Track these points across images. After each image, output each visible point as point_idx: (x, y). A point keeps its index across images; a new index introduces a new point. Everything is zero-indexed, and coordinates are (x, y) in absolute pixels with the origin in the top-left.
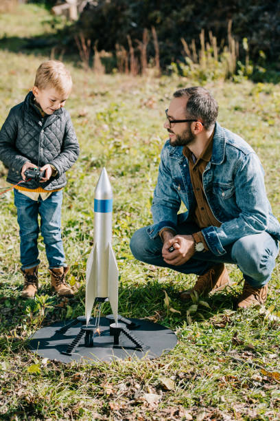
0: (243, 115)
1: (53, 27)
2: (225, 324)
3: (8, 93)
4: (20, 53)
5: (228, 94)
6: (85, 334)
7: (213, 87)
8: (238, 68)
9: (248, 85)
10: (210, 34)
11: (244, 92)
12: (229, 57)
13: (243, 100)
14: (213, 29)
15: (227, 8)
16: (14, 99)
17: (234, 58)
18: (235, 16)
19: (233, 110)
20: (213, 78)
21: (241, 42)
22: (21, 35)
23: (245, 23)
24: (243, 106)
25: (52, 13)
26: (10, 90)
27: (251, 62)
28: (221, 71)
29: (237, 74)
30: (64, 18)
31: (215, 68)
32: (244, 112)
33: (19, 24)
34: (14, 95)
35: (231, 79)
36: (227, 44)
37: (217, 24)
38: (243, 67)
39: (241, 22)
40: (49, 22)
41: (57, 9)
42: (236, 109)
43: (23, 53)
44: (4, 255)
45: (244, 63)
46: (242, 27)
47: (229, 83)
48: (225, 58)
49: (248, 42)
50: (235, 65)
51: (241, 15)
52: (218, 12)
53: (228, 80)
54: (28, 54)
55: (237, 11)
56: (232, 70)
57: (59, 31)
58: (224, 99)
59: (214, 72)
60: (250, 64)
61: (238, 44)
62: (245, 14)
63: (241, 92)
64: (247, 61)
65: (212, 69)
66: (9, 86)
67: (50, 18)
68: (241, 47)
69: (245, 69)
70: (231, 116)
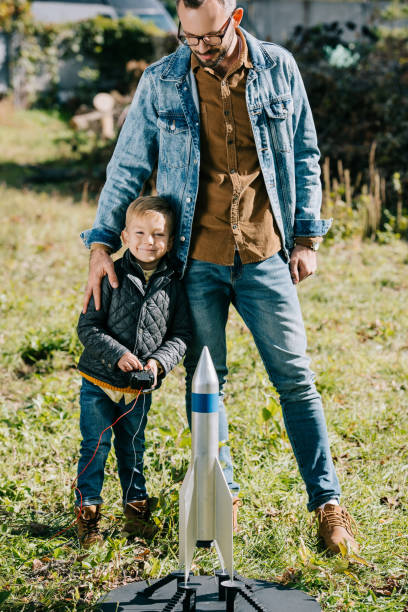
0: (396, 293)
1: (75, 148)
2: (391, 590)
3: (10, 251)
4: (26, 189)
5: (370, 261)
6: (184, 595)
7: (344, 249)
8: (384, 220)
9: (399, 247)
10: (340, 165)
11: (396, 259)
12: (370, 202)
13: (395, 270)
14: (342, 156)
15: (366, 124)
16: (21, 261)
17: (379, 203)
18: (379, 138)
19: (379, 286)
20: (344, 235)
21: (389, 179)
22: (22, 161)
23: (395, 149)
24: (394, 279)
25: (73, 127)
26: (14, 248)
27: (405, 211)
28: (357, 225)
29: (383, 229)
30: (91, 134)
31: (348, 218)
32: (398, 289)
33: (17, 142)
34: (20, 254)
35: (373, 237)
36: (367, 181)
37: (349, 149)
38: (393, 219)
39: (389, 146)
40: (68, 141)
41: (81, 121)
42: (384, 284)
43: (31, 189)
44: (42, 488)
45: (395, 213)
46: (390, 155)
47: (369, 244)
48: (363, 203)
49: (401, 179)
50: (379, 215)
51: (389, 136)
52: (352, 131)
53: (368, 240)
54: (38, 192)
55: (382, 129)
56: (374, 223)
57: (85, 156)
58: (363, 267)
59: (345, 226)
60: (403, 214)
61: (384, 182)
62: (395, 134)
63: (389, 258)
64: (400, 209)
65: (343, 222)
66: (12, 241)
67: (68, 134)
68: (390, 188)
69: (396, 222)
70: (376, 294)
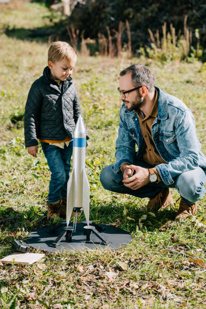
0: (193, 86)
1: (51, 20)
2: (166, 229)
3: (16, 70)
4: (25, 40)
5: (183, 71)
6: (66, 233)
7: (171, 66)
8: (191, 51)
9: (198, 64)
10: (171, 26)
11: (195, 70)
12: (185, 43)
13: (194, 75)
14: (173, 22)
15: (184, 6)
16: (20, 74)
17: (188, 44)
18: (190, 12)
19: (185, 83)
20: (172, 59)
21: (194, 33)
22: (27, 27)
23: (197, 18)
24: (192, 80)
25: (51, 10)
26: (17, 68)
27: (201, 47)
28: (178, 54)
29: (190, 56)
30: (59, 13)
31: (174, 51)
32: (193, 85)
33: (25, 18)
34: (20, 71)
35: (185, 60)
36: (183, 33)
37: (176, 18)
38: (194, 51)
39: (195, 17)
40: (48, 17)
41: (54, 7)
42: (188, 82)
43: (28, 40)
45: (196, 48)
46: (195, 20)
47: (183, 63)
48: (181, 44)
49: (199, 32)
50: (189, 50)
51: (194, 11)
52: (177, 10)
53: (183, 61)
54: (32, 41)
55: (191, 9)
56: (186, 53)
57: (56, 24)
58: (179, 74)
59: (172, 55)
60: (200, 49)
61: (191, 33)
62: (197, 11)
63: (192, 69)
64: (198, 46)
65: (171, 53)
66: (17, 64)
67: (48, 14)
68: (194, 36)
69: (196, 52)
70: (184, 86)
